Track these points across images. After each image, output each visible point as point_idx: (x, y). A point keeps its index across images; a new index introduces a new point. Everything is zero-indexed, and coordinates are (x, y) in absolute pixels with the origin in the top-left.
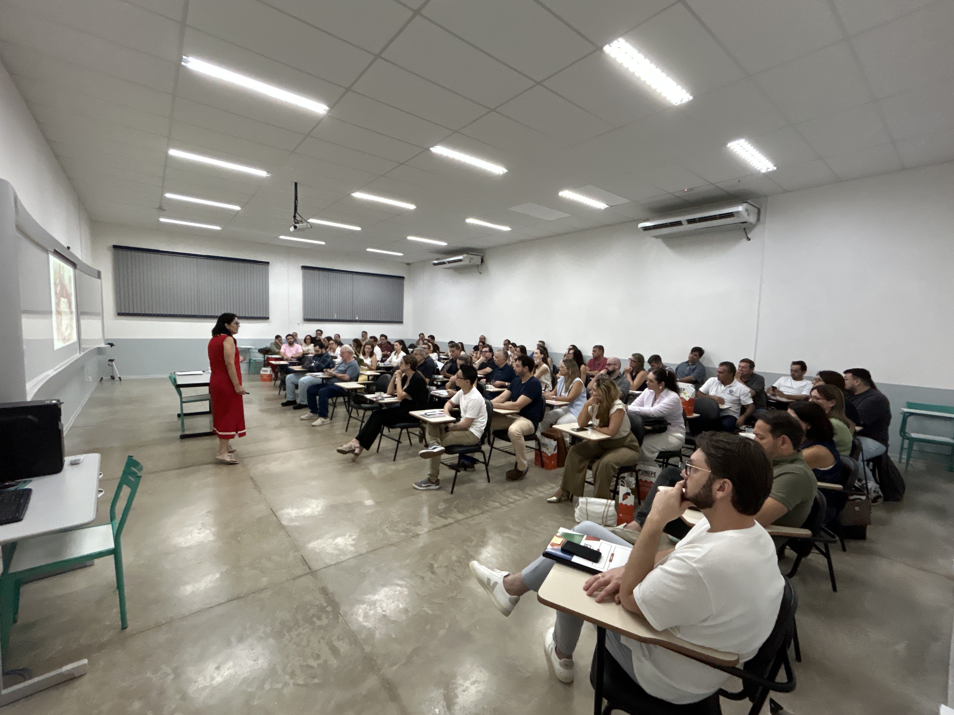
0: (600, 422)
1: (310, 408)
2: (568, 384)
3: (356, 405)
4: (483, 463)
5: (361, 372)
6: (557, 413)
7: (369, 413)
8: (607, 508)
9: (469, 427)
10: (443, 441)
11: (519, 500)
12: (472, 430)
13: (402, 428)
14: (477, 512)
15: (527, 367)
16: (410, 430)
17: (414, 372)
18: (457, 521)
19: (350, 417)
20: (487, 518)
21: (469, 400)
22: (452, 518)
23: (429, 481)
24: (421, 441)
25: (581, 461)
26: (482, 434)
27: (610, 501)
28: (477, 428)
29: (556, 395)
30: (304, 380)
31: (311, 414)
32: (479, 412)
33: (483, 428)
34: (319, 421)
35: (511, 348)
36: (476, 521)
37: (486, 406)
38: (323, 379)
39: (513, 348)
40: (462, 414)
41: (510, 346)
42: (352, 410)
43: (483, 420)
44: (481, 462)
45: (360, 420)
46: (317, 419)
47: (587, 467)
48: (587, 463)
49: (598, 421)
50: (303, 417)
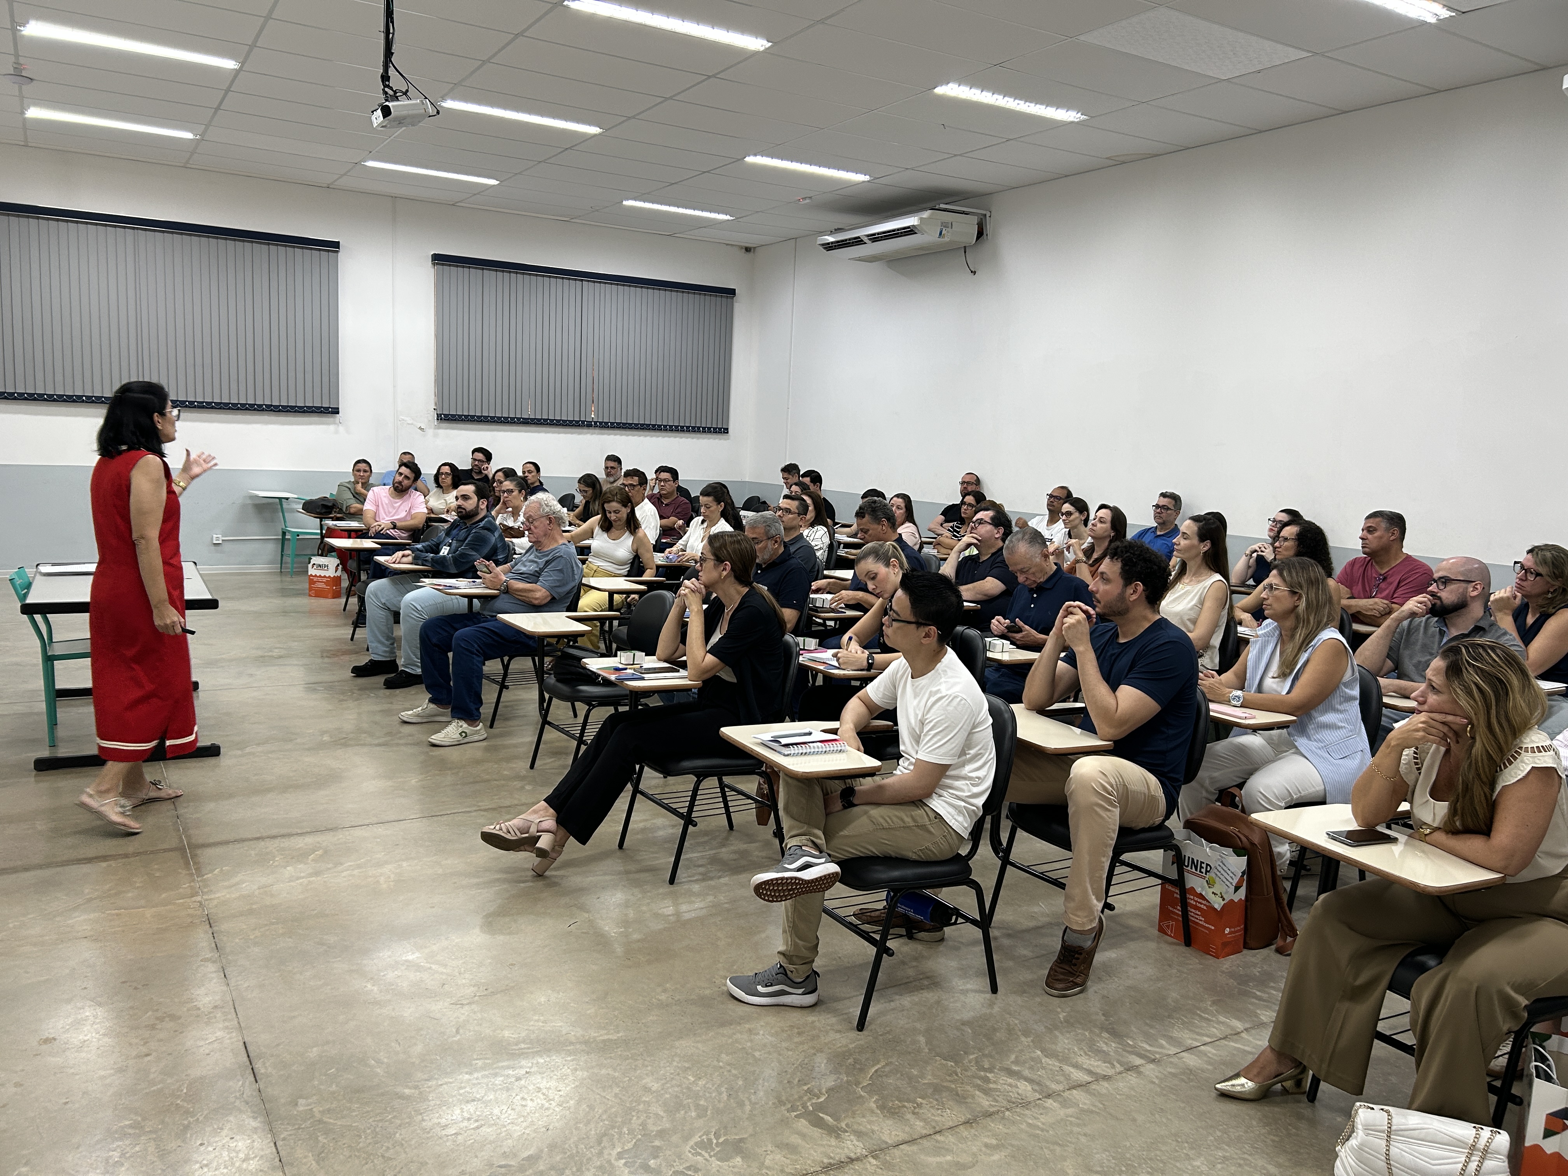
0: (1453, 812)
1: (429, 689)
2: (1290, 648)
3: (564, 688)
4: (974, 922)
5: (584, 581)
6: (1242, 750)
7: (601, 714)
8: (1475, 1158)
9: (929, 795)
10: (835, 842)
11: (1106, 1078)
12: (937, 804)
13: (701, 775)
14: (951, 1115)
15: (1141, 587)
16: (727, 780)
17: (745, 590)
18: (878, 1151)
19: (545, 722)
20: (986, 1146)
21: (933, 699)
22: (859, 1134)
23: (783, 975)
24: (762, 820)
25: (1360, 958)
26: (975, 820)
27: (1486, 1132)
28: (959, 798)
29: (1242, 688)
30: (415, 600)
31: (432, 706)
32: (968, 744)
33: (980, 801)
34: (453, 730)
35: (1069, 514)
36: (949, 1158)
37: (991, 721)
38: (470, 597)
39: (1077, 514)
40: (906, 744)
41: (1067, 507)
42: (550, 699)
43: (981, 773)
44: (967, 919)
45: (572, 736)
46: (449, 723)
47: (1385, 982)
48: (1387, 967)
49: (1442, 808)
50: (407, 715)
